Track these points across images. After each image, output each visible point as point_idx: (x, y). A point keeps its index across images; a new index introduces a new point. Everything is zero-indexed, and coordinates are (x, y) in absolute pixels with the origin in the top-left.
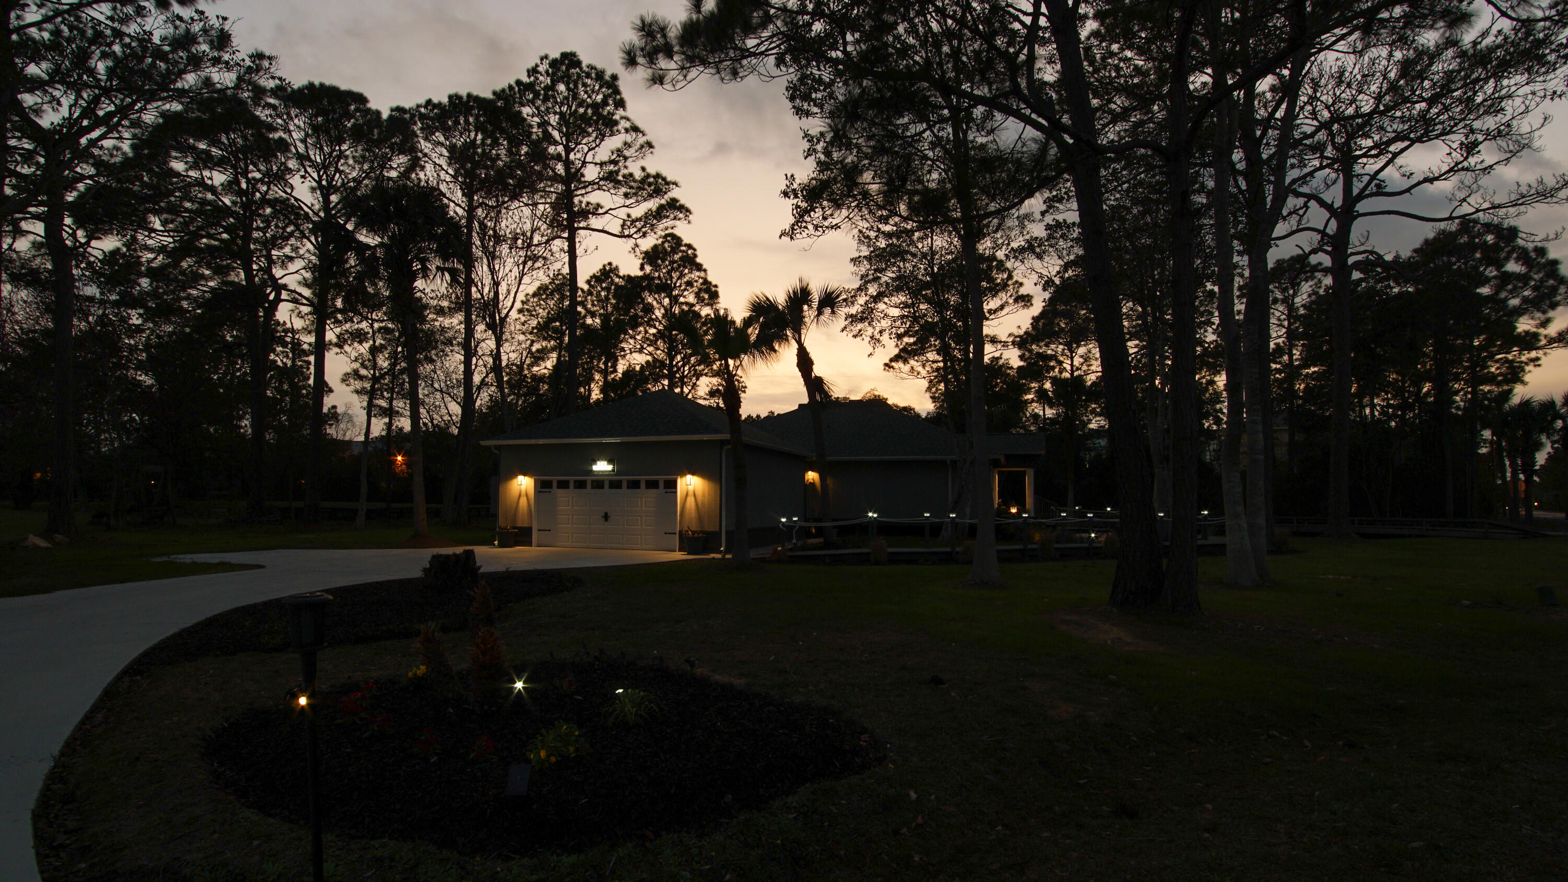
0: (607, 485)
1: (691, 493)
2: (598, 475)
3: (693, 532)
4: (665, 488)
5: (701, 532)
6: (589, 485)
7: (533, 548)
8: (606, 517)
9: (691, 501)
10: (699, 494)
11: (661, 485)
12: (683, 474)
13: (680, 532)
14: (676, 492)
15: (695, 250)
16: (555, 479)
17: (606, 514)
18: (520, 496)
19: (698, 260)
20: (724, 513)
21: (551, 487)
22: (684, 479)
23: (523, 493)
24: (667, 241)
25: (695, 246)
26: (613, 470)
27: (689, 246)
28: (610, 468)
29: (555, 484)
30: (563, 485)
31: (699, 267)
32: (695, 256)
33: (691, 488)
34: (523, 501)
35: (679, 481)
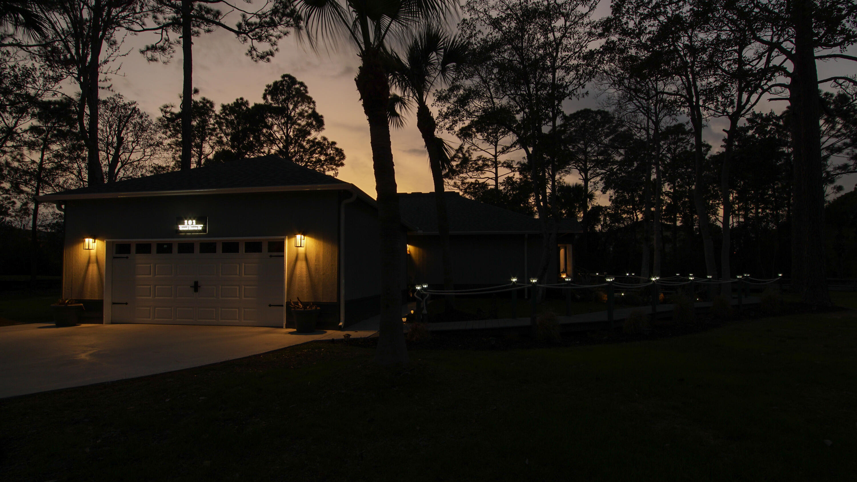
0: (197, 249)
1: (301, 256)
2: (185, 236)
3: (305, 305)
4: (270, 251)
5: (314, 304)
6: (175, 249)
7: (106, 327)
8: (196, 287)
9: (301, 266)
10: (312, 256)
11: (265, 247)
12: (292, 234)
13: (288, 304)
14: (283, 256)
15: (306, 87)
16: (134, 241)
17: (196, 283)
18: (89, 262)
19: (309, 95)
20: (343, 281)
21: (129, 252)
22: (293, 240)
23: (93, 258)
24: (284, 80)
25: (306, 84)
26: (204, 230)
27: (302, 84)
28: (200, 227)
29: (133, 249)
30: (143, 249)
31: (310, 100)
32: (307, 92)
33: (302, 250)
34: (93, 269)
35: (287, 242)
